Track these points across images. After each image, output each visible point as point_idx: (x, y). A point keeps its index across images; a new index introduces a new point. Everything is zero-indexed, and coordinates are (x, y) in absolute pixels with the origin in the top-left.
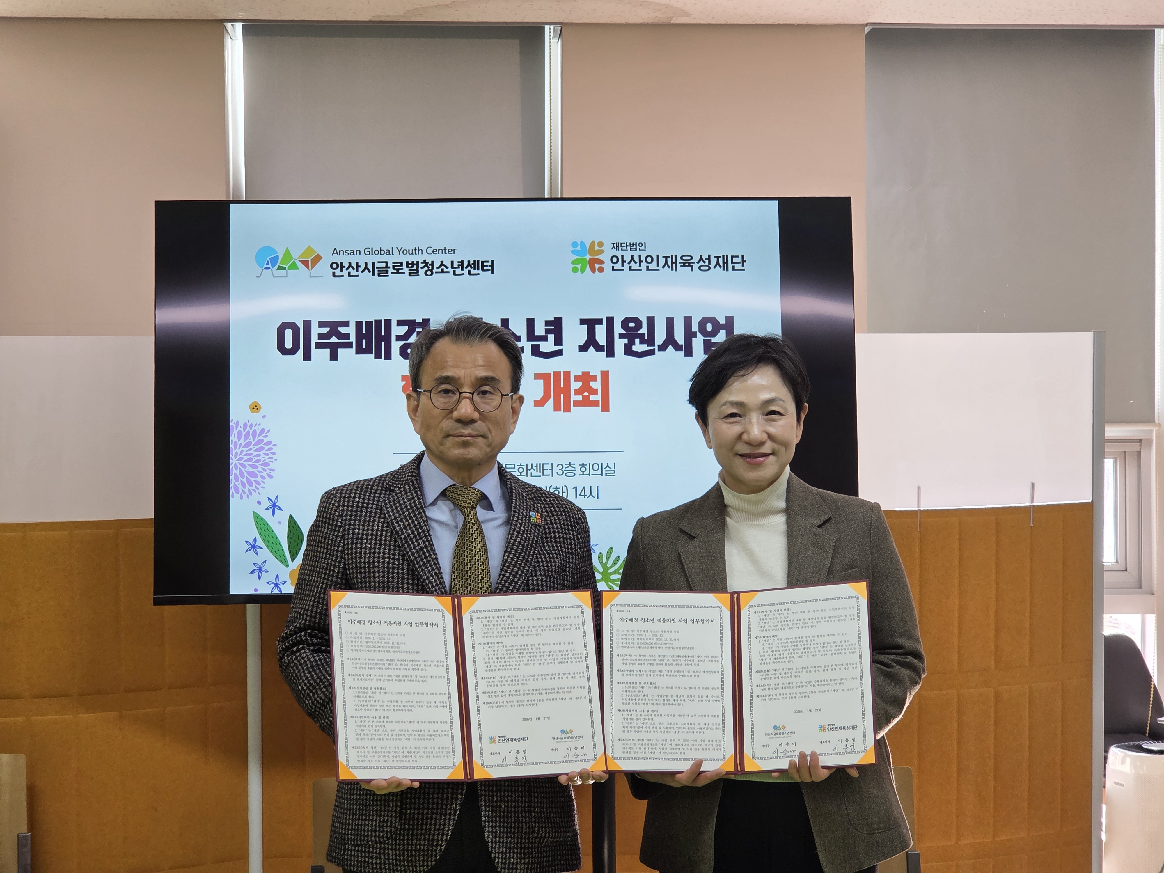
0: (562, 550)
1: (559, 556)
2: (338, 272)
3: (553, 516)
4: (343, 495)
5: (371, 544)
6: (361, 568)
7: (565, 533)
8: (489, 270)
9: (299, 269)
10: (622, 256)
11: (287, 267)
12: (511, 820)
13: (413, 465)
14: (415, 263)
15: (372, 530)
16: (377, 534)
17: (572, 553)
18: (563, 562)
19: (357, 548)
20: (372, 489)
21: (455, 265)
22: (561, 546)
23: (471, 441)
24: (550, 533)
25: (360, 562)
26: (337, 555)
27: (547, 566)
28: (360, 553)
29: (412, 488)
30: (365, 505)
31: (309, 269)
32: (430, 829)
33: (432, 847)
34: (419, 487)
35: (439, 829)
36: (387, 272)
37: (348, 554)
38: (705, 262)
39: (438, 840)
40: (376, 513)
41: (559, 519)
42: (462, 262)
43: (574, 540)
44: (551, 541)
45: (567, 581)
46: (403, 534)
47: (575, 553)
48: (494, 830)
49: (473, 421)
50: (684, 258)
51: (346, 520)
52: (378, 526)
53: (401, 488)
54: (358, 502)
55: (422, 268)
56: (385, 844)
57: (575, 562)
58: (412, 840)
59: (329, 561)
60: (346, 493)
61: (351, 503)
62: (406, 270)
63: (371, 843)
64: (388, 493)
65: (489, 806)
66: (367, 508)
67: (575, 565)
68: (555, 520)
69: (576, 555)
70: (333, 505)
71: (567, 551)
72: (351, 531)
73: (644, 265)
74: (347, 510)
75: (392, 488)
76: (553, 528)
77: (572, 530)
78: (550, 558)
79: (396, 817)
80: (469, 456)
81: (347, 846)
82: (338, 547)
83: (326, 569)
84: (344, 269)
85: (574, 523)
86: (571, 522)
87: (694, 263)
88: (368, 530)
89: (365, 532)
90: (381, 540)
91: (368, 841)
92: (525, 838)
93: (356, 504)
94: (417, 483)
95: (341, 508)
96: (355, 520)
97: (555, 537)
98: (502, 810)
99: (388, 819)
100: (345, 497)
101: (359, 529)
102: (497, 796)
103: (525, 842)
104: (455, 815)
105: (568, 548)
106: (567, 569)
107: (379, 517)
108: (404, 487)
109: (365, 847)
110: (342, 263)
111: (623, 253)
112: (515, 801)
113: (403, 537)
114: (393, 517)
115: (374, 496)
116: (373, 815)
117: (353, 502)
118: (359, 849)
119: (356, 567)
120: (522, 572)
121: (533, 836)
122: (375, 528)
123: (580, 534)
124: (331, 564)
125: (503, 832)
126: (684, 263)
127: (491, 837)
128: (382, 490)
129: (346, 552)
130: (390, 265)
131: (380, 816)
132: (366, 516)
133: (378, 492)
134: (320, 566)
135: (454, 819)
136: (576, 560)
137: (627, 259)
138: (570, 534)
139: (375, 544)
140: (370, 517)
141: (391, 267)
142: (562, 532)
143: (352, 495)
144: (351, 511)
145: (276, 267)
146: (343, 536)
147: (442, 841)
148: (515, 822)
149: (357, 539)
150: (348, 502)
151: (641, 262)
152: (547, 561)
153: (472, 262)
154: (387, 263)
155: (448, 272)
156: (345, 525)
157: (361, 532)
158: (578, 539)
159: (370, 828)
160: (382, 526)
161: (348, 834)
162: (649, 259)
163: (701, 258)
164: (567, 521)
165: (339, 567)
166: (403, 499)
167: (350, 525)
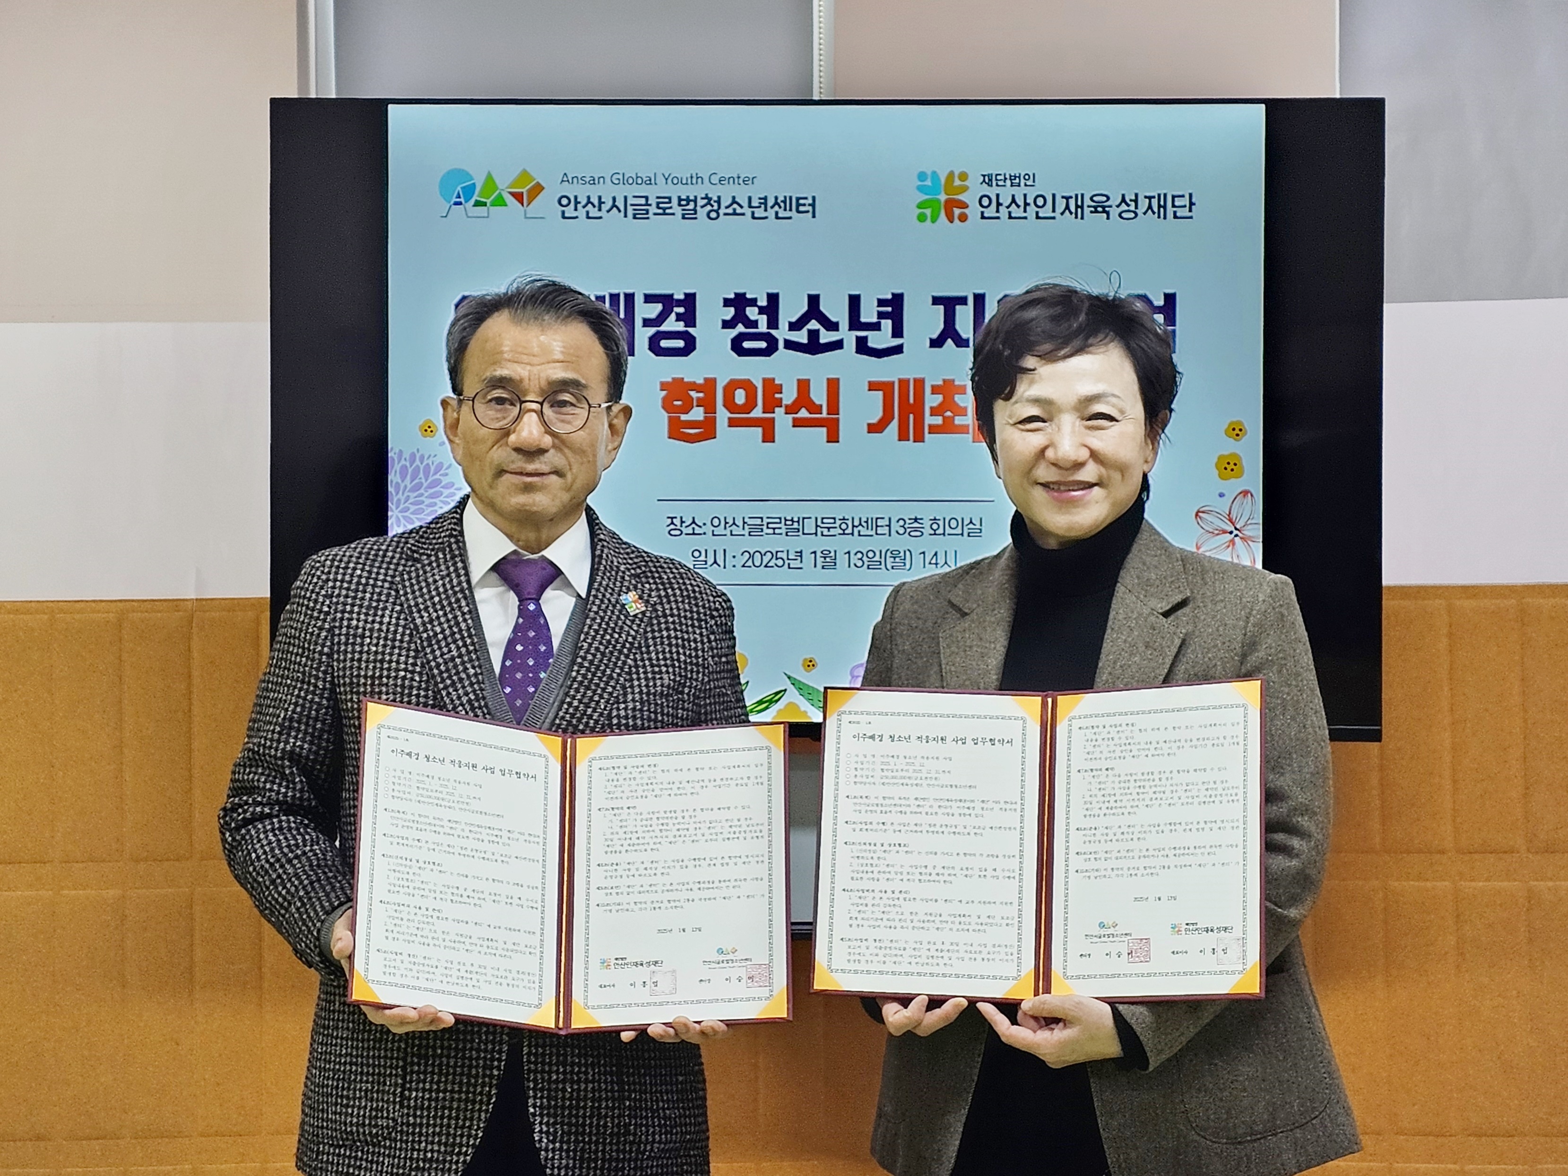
0: (678, 660)
1: (671, 670)
2: (570, 211)
3: (669, 602)
4: (336, 563)
5: (377, 645)
6: (358, 685)
7: (687, 632)
8: (807, 212)
9: (506, 205)
10: (998, 196)
11: (488, 201)
12: (584, 1114)
13: (453, 518)
14: (692, 198)
15: (381, 623)
16: (388, 630)
17: (697, 665)
18: (678, 679)
19: (353, 652)
20: (384, 556)
21: (755, 203)
22: (678, 653)
23: (540, 484)
24: (660, 631)
25: (358, 676)
26: (320, 660)
27: (647, 686)
28: (360, 660)
29: (448, 556)
30: (371, 582)
31: (523, 205)
32: (449, 1126)
33: (451, 1156)
34: (461, 555)
35: (463, 1127)
36: (647, 212)
37: (338, 660)
38: (1128, 205)
39: (461, 1145)
40: (388, 595)
41: (678, 609)
42: (765, 198)
43: (703, 643)
44: (662, 643)
45: (683, 709)
46: (426, 631)
47: (704, 664)
48: (551, 1130)
49: (542, 451)
50: (1095, 199)
51: (337, 603)
52: (391, 617)
53: (431, 555)
54: (360, 577)
55: (702, 207)
56: (380, 1147)
57: (703, 679)
58: (420, 1142)
59: (307, 669)
60: (341, 561)
61: (347, 578)
62: (678, 211)
63: (358, 1144)
64: (410, 563)
65: (542, 1090)
66: (374, 586)
67: (702, 684)
68: (671, 609)
69: (704, 668)
70: (319, 578)
71: (688, 661)
72: (345, 623)
73: (1032, 209)
74: (341, 588)
75: (416, 555)
76: (666, 622)
77: (700, 627)
78: (653, 672)
79: (394, 1102)
80: (535, 509)
81: (321, 1146)
82: (323, 646)
83: (303, 682)
84: (579, 206)
85: (705, 615)
86: (698, 613)
87: (1110, 206)
88: (373, 622)
89: (369, 626)
90: (394, 640)
91: (355, 1142)
92: (611, 1143)
93: (355, 580)
94: (459, 548)
95: (330, 584)
96: (353, 605)
97: (669, 637)
98: (568, 1096)
99: (383, 1106)
100: (338, 567)
101: (358, 620)
102: (557, 1072)
103: (611, 1150)
104: (488, 1104)
105: (690, 656)
106: (686, 690)
107: (394, 604)
108: (436, 556)
109: (351, 1150)
110: (576, 197)
111: (998, 190)
112: (593, 1082)
113: (425, 635)
114: (412, 603)
115: (388, 569)
116: (360, 1098)
117: (352, 576)
118: (340, 1152)
119: (351, 683)
120: (601, 697)
121: (625, 1140)
122: (386, 619)
123: (713, 633)
124: (310, 674)
125: (569, 1133)
126: (1095, 207)
127: (545, 1140)
128: (400, 558)
129: (336, 656)
130: (653, 201)
131: (372, 1100)
132: (371, 599)
133: (395, 561)
134: (293, 677)
135: (487, 1111)
136: (704, 675)
137: (1006, 200)
138: (695, 633)
139: (385, 646)
140: (378, 601)
141: (654, 205)
142: (681, 631)
143: (351, 565)
144: (348, 589)
145: (472, 202)
146: (331, 630)
147: (468, 1146)
148: (591, 1117)
149: (355, 636)
150: (344, 574)
151: (1026, 204)
152: (647, 679)
153: (781, 199)
154: (647, 198)
155: (743, 214)
156: (336, 611)
157: (361, 624)
158: (710, 641)
159: (355, 1120)
160: (398, 618)
161: (322, 1127)
162: (1040, 202)
163: (1123, 200)
164: (691, 612)
165: (324, 681)
166: (434, 575)
167: (343, 612)
